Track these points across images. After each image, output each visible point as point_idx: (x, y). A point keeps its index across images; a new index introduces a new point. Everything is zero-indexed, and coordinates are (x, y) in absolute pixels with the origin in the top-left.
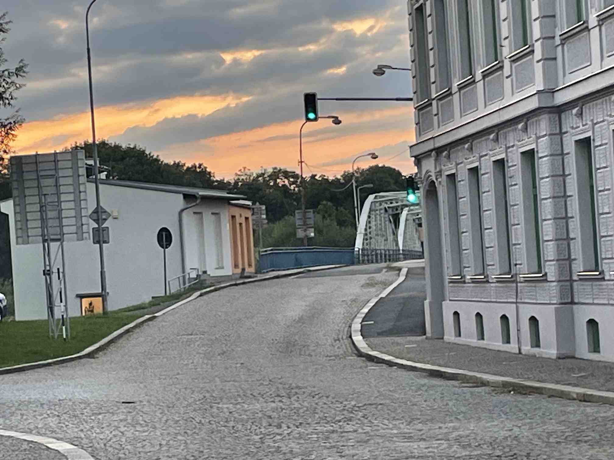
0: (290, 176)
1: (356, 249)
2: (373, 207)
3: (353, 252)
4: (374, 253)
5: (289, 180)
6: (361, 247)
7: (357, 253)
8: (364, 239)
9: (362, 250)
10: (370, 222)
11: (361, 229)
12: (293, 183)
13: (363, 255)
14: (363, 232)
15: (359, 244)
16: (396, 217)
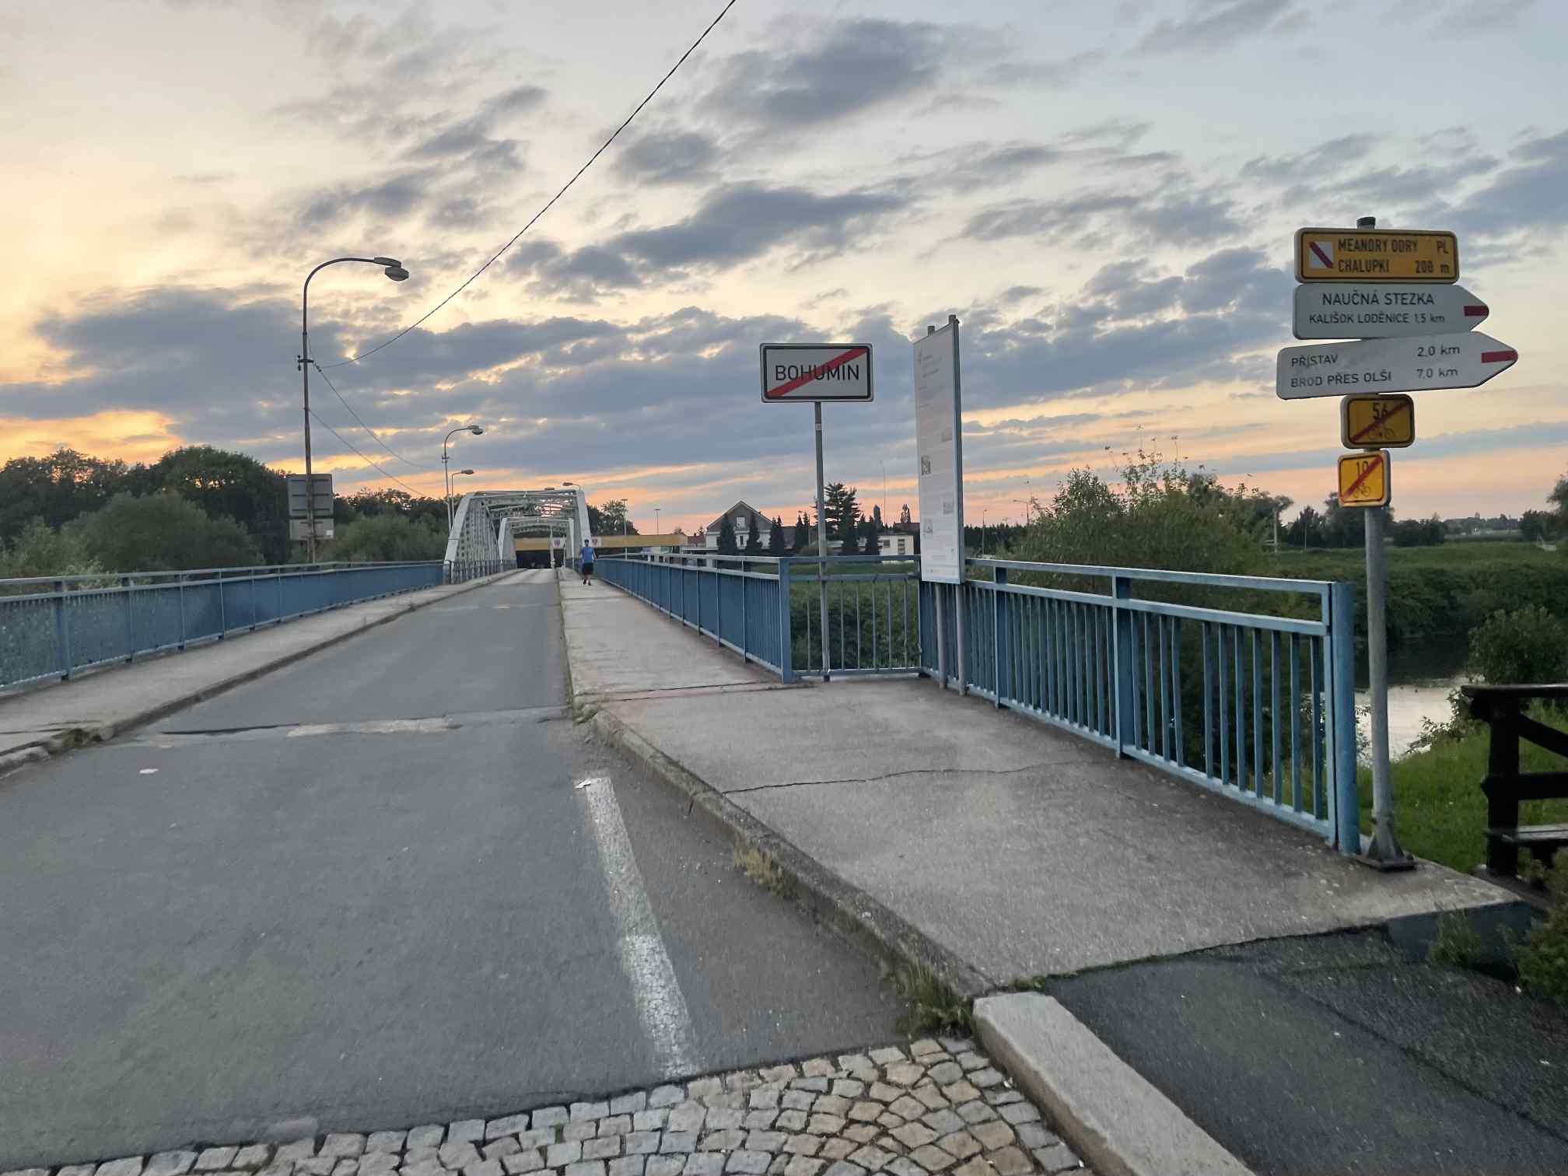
1: (447, 562)
2: (473, 506)
3: (442, 567)
4: (472, 566)
6: (453, 560)
7: (448, 568)
8: (458, 548)
9: (455, 563)
10: (468, 526)
11: (455, 533)
13: (457, 570)
14: (458, 536)
15: (451, 554)
16: (497, 523)
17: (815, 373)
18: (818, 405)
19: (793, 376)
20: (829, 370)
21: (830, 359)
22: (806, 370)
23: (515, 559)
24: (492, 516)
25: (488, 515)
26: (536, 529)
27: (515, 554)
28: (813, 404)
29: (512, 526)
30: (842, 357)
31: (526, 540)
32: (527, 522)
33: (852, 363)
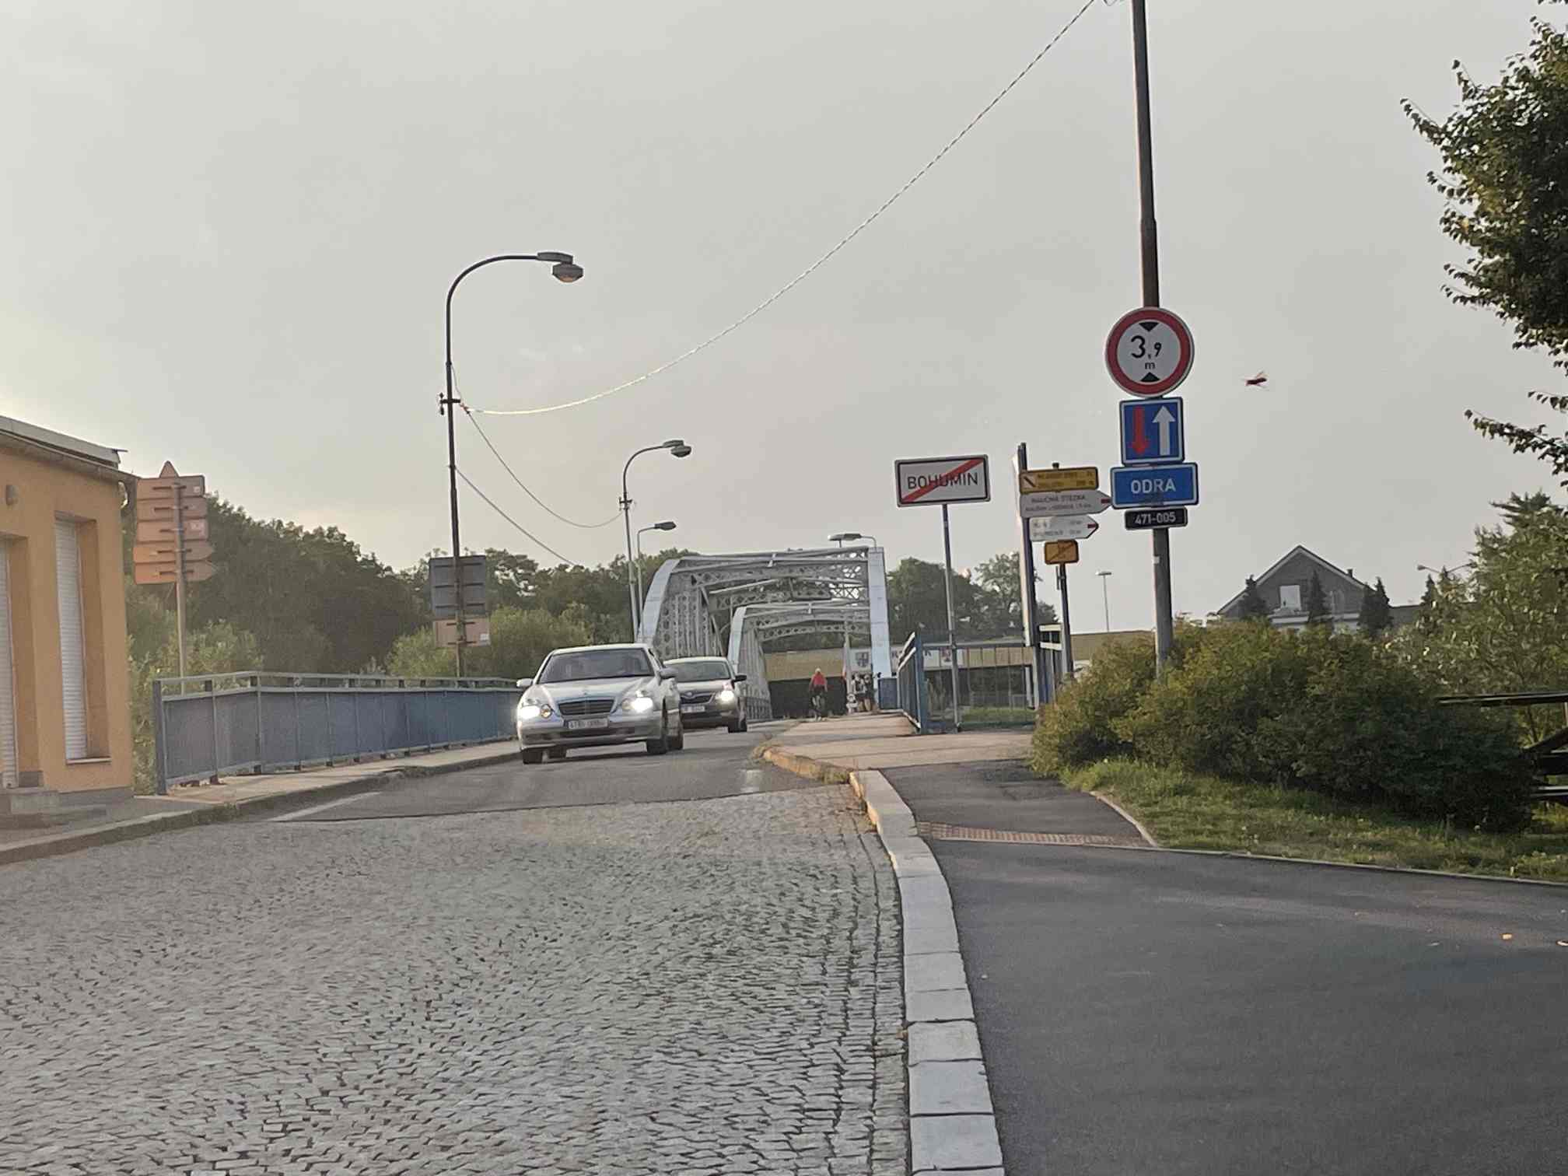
0: (517, 565)
5: (515, 572)
10: (666, 625)
12: (523, 577)
16: (724, 620)
17: (940, 482)
18: (945, 507)
19: (923, 484)
20: (952, 478)
21: (955, 468)
22: (933, 478)
23: (768, 696)
24: (713, 604)
25: (704, 602)
26: (809, 630)
27: (766, 686)
28: (940, 507)
29: (754, 623)
30: (960, 468)
31: (791, 657)
32: (785, 615)
33: (971, 471)
